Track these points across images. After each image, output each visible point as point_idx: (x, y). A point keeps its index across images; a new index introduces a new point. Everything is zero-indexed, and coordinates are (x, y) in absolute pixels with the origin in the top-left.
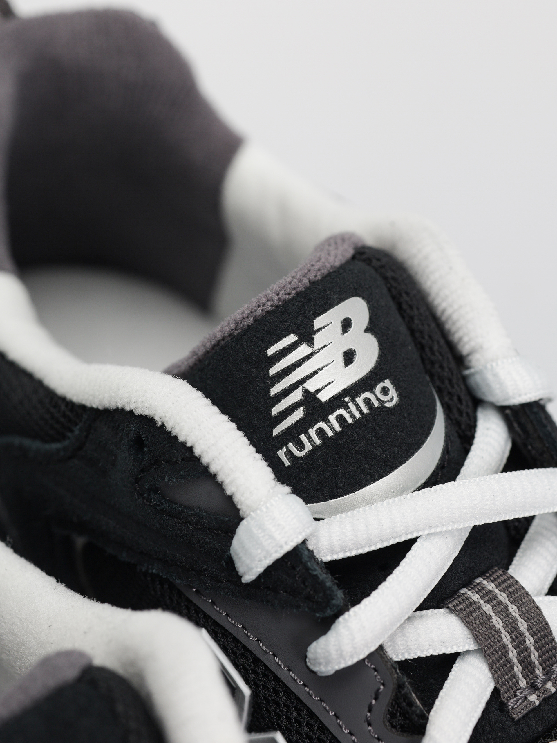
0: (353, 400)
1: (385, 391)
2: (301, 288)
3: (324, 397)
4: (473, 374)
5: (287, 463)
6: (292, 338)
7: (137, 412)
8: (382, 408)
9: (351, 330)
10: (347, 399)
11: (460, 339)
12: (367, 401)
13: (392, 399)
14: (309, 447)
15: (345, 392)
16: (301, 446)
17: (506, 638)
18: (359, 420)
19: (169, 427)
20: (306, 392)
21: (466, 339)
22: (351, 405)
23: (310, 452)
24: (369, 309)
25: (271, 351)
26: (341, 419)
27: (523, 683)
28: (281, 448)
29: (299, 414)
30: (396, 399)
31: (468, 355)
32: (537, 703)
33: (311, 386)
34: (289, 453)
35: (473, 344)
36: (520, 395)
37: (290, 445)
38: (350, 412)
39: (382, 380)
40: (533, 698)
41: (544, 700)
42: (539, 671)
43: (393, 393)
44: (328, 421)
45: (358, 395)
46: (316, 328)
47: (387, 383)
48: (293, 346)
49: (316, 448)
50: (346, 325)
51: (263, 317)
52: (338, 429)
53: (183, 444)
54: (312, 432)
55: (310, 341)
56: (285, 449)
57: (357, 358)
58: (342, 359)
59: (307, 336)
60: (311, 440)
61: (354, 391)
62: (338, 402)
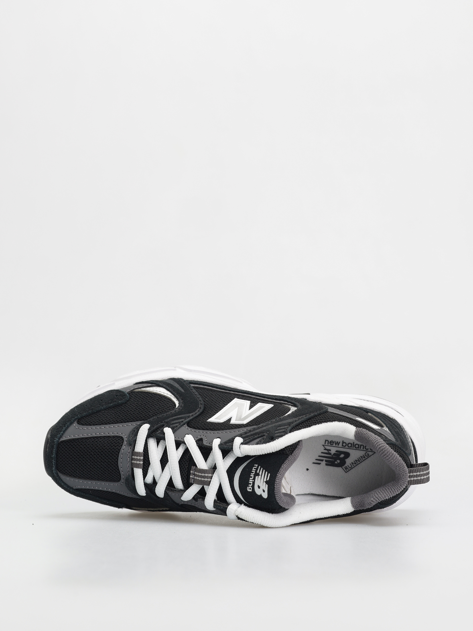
1: (250, 489)
3: (257, 477)
6: (268, 479)
9: (262, 491)
10: (253, 481)
15: (255, 481)
16: (254, 468)
20: (260, 475)
25: (269, 474)
26: (252, 477)
27: (196, 473)
29: (258, 472)
33: (260, 477)
38: (251, 479)
43: (249, 490)
44: (253, 475)
46: (267, 485)
47: (251, 491)
48: (267, 479)
49: (252, 470)
50: (264, 491)
53: (267, 443)
55: (265, 482)
57: (258, 488)
58: (259, 485)
59: (267, 482)
60: (254, 470)
61: (254, 483)
62: (254, 479)
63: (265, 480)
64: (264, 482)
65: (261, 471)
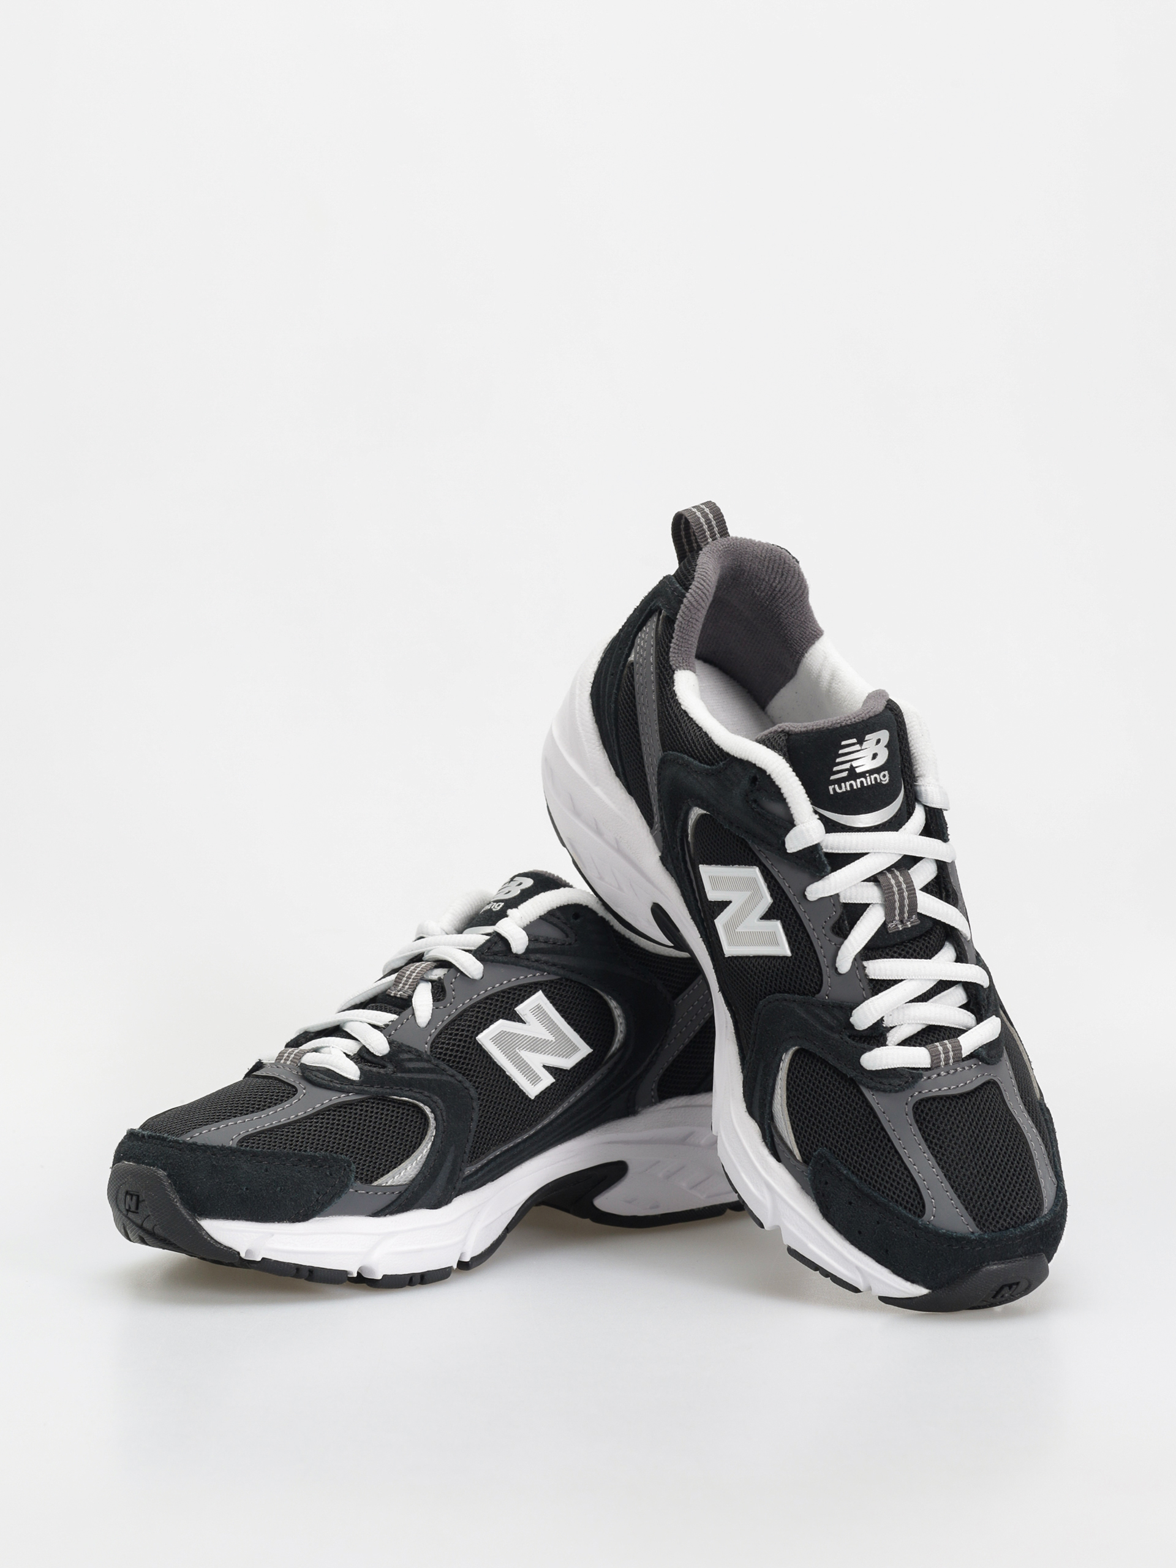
0: (870, 776)
1: (884, 776)
2: (865, 719)
3: (858, 770)
4: (916, 785)
5: (832, 793)
6: (854, 741)
7: (757, 765)
8: (880, 783)
9: (879, 745)
10: (867, 775)
11: (916, 769)
12: (875, 778)
13: (886, 780)
14: (844, 790)
15: (867, 772)
16: (840, 788)
17: (897, 897)
18: (869, 786)
19: (772, 777)
20: (851, 766)
21: (919, 769)
22: (868, 778)
23: (843, 792)
24: (890, 737)
25: (843, 743)
26: (862, 783)
27: (897, 918)
28: (831, 785)
29: (845, 774)
30: (887, 781)
31: (917, 777)
32: (901, 929)
33: (855, 764)
34: (834, 789)
35: (921, 772)
36: (933, 804)
37: (836, 786)
39: (884, 771)
40: (900, 926)
41: (904, 929)
42: (906, 915)
43: (887, 778)
44: (856, 782)
45: (873, 774)
46: (866, 739)
47: (886, 773)
48: (853, 744)
49: (847, 791)
50: (878, 741)
51: (845, 726)
52: (859, 786)
54: (848, 784)
55: (862, 745)
56: (833, 786)
57: (878, 757)
58: (871, 756)
59: (861, 742)
60: (846, 787)
61: (871, 772)
62: (863, 775)
63: (857, 747)
64: (863, 748)
65: (841, 770)
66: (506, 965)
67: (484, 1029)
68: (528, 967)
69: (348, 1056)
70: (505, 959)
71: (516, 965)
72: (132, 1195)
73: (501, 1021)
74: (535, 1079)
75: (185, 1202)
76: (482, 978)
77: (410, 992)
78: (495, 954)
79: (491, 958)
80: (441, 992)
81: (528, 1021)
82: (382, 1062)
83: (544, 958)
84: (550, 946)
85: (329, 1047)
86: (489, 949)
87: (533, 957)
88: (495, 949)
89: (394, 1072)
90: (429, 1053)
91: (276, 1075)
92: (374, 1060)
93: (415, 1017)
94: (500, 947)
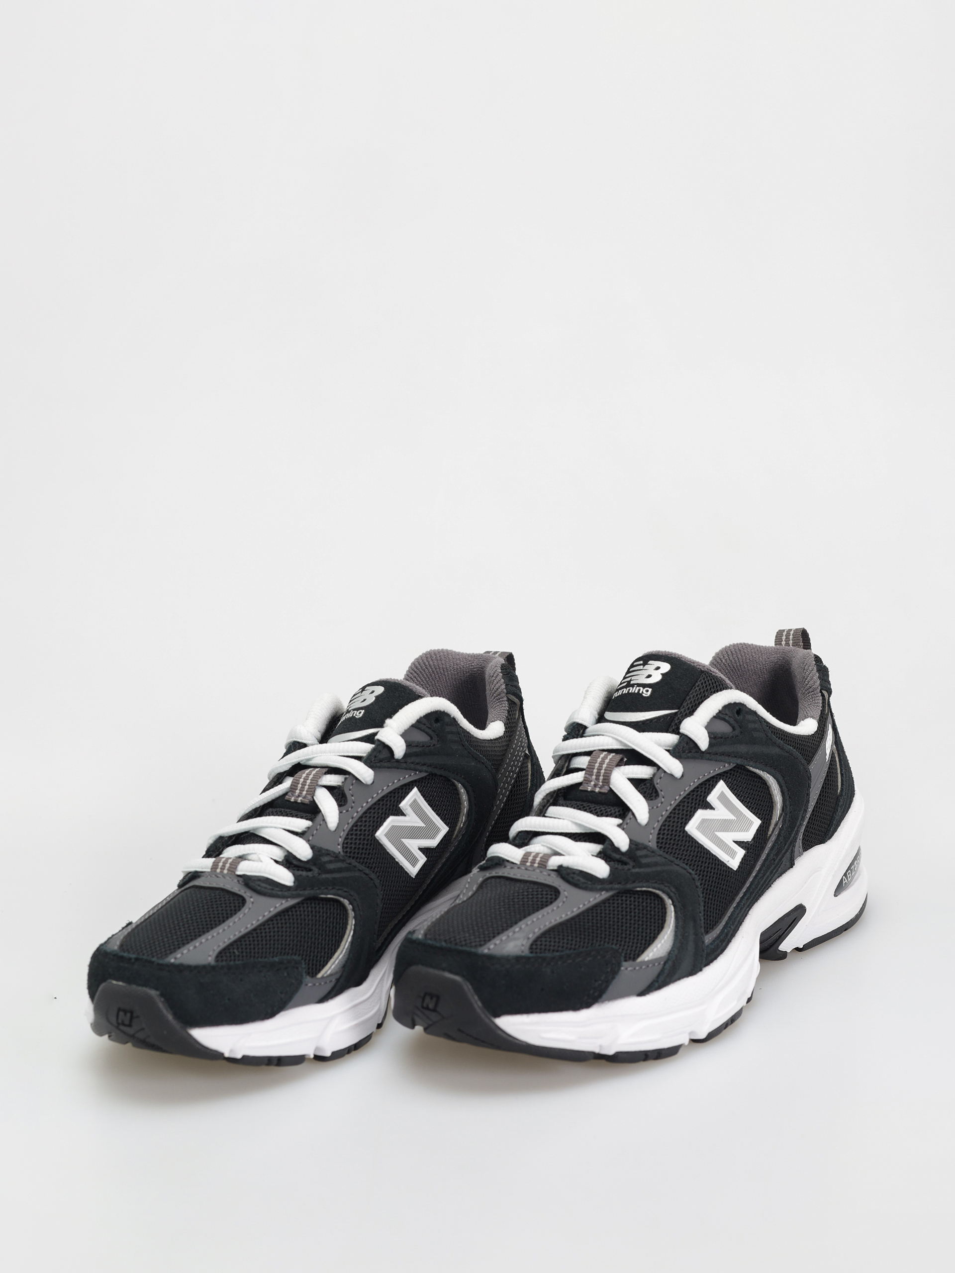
30: (648, 696)
66: (390, 770)
67: (380, 827)
68: (406, 769)
69: (276, 862)
70: (388, 764)
71: (398, 768)
72: (125, 1012)
73: (391, 818)
74: (413, 861)
75: (176, 1015)
76: (373, 782)
77: (309, 797)
78: (381, 761)
79: (378, 765)
80: (342, 797)
81: (408, 813)
82: (307, 866)
83: (417, 760)
84: (420, 749)
85: (255, 853)
86: (375, 757)
87: (409, 760)
88: (382, 756)
89: (319, 874)
90: (342, 853)
91: (221, 886)
92: (302, 864)
93: (326, 823)
94: (385, 754)
